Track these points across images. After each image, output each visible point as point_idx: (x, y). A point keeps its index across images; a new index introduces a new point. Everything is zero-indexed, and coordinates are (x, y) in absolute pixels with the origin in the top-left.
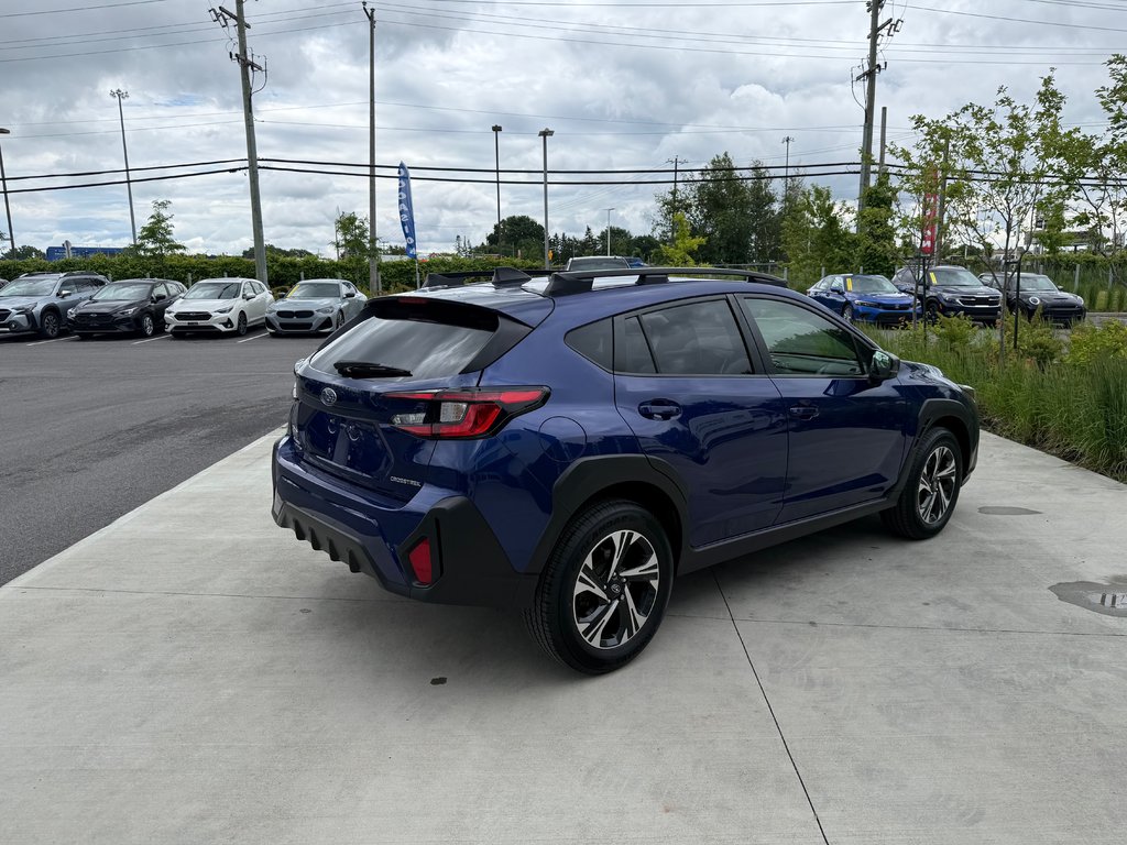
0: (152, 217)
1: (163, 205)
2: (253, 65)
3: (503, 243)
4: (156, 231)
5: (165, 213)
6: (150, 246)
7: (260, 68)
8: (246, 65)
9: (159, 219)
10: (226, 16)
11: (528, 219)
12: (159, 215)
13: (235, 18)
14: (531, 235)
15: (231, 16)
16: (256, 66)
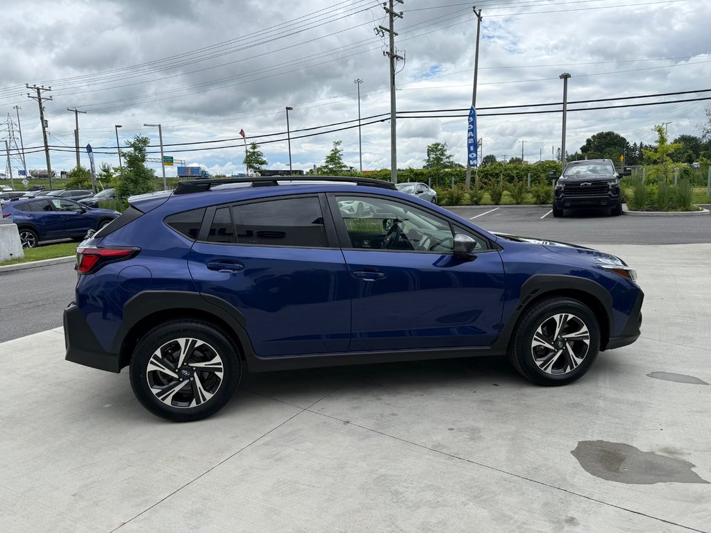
0: (333, 150)
1: (338, 143)
2: (397, 57)
3: (592, 151)
4: (334, 158)
5: (338, 148)
6: (330, 166)
7: (402, 58)
8: (393, 57)
9: (336, 152)
10: (384, 31)
11: (613, 134)
12: (336, 149)
13: (388, 31)
14: (615, 144)
15: (386, 30)
16: (399, 57)
